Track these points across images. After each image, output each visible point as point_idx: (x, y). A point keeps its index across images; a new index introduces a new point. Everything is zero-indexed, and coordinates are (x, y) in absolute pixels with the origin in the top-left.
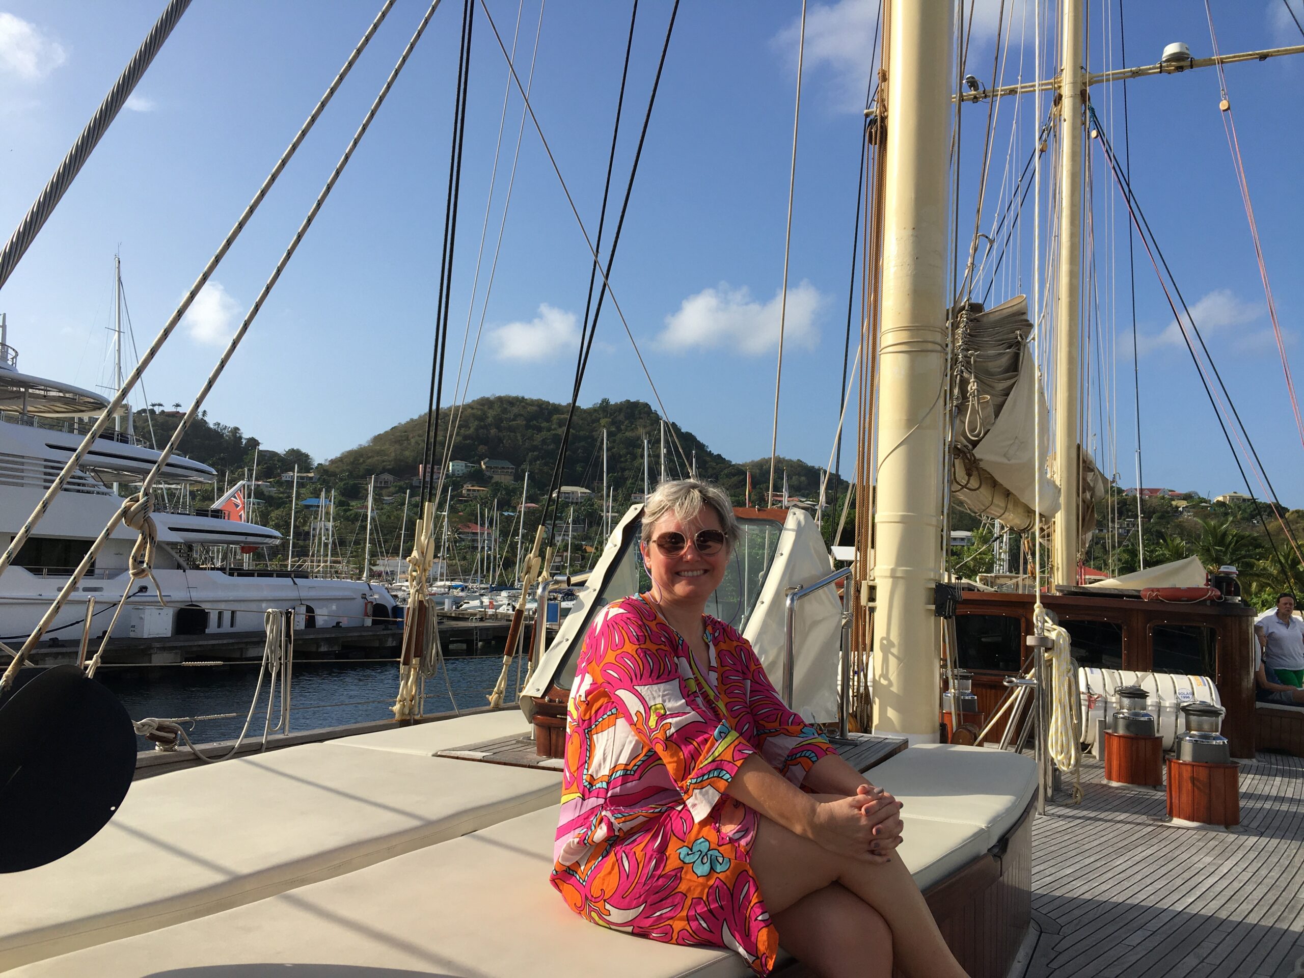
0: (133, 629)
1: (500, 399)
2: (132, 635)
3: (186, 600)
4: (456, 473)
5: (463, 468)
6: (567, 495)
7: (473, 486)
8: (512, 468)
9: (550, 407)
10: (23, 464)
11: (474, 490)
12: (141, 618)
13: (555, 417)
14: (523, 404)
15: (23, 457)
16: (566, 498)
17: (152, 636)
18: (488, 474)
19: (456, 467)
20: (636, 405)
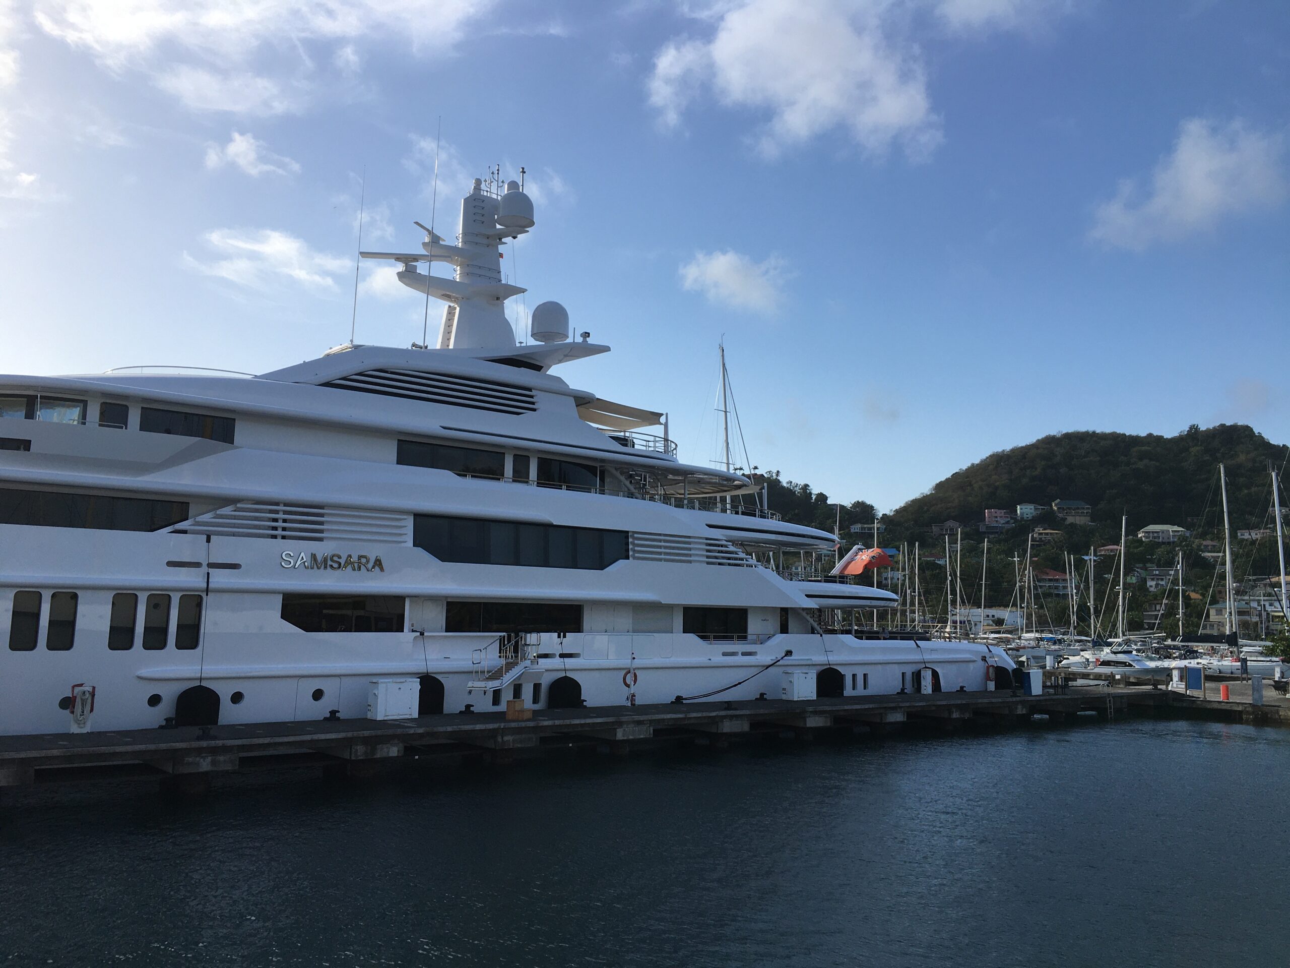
0: (784, 692)
1: (1068, 436)
2: (784, 697)
3: (825, 663)
4: (1025, 516)
5: (1032, 511)
6: (1155, 535)
7: (1044, 529)
8: (1088, 508)
9: (1127, 440)
10: (689, 543)
11: (1047, 534)
12: (791, 682)
13: (1135, 449)
14: (1095, 439)
15: (689, 537)
16: (1155, 538)
17: (801, 699)
18: (1060, 515)
19: (1024, 510)
20: (1234, 428)
